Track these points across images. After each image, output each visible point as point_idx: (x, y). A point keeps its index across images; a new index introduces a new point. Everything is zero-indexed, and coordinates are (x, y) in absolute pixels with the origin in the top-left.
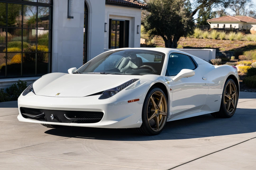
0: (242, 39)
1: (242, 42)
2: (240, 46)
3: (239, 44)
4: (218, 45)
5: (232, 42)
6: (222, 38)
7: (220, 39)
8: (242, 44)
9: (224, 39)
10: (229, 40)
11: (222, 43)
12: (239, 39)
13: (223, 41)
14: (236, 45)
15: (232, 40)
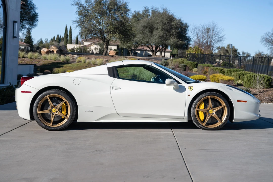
0: (39, 58)
1: (39, 60)
2: (39, 63)
3: (38, 61)
4: (21, 62)
5: (32, 60)
6: (22, 57)
7: (20, 57)
8: (39, 61)
9: (23, 57)
10: (28, 58)
11: (23, 61)
12: (36, 57)
13: (23, 58)
14: (35, 62)
15: (31, 58)
